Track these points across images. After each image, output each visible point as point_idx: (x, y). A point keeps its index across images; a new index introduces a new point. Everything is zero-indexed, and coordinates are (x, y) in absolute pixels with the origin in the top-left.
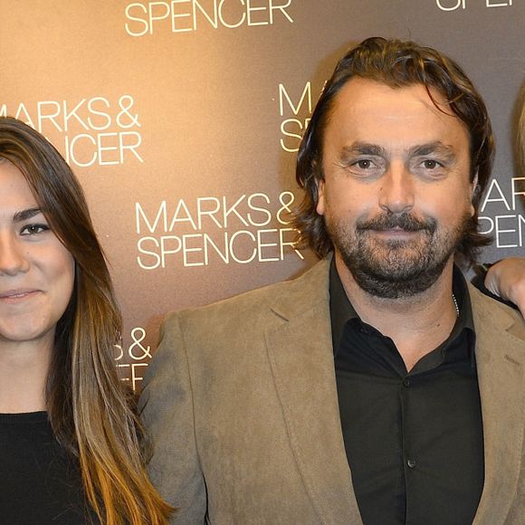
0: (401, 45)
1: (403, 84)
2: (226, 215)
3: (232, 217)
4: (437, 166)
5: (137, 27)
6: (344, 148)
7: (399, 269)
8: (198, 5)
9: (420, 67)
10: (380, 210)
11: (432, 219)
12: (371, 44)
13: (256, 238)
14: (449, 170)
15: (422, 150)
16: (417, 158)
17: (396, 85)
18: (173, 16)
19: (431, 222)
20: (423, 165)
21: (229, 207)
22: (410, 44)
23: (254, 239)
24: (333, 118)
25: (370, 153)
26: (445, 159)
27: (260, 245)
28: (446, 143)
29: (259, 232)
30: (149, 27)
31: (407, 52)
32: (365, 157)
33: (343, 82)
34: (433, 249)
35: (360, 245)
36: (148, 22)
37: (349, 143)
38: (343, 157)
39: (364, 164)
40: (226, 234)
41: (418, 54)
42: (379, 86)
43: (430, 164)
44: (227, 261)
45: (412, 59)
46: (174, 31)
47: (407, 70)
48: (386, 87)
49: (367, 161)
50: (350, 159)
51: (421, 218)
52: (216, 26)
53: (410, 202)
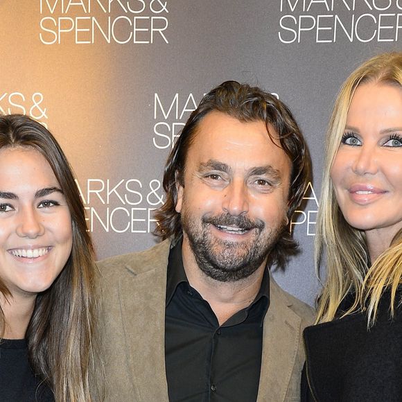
0: (250, 89)
1: (249, 119)
2: (108, 194)
3: (113, 196)
4: (266, 184)
5: (48, 37)
6: (201, 164)
7: (231, 263)
8: (96, 22)
9: (263, 108)
10: (221, 211)
11: (261, 221)
12: (228, 86)
13: (130, 214)
14: (274, 188)
15: (257, 171)
16: (253, 177)
17: (244, 119)
18: (77, 30)
19: (260, 223)
20: (257, 182)
21: (111, 188)
22: (256, 89)
23: (129, 215)
24: (195, 140)
25: (220, 169)
26: (273, 180)
27: (133, 220)
28: (275, 168)
29: (133, 209)
30: (58, 38)
31: (255, 95)
32: (215, 172)
33: (205, 112)
34: (258, 244)
35: (204, 235)
36: (58, 34)
37: (206, 161)
38: (200, 170)
39: (214, 177)
40: (108, 209)
41: (262, 97)
42: (231, 119)
43: (262, 182)
44: (107, 230)
45: (257, 101)
46: (77, 42)
47: (253, 108)
48: (236, 121)
49: (217, 176)
50: (205, 172)
51: (253, 220)
52: (109, 41)
53: (245, 209)
